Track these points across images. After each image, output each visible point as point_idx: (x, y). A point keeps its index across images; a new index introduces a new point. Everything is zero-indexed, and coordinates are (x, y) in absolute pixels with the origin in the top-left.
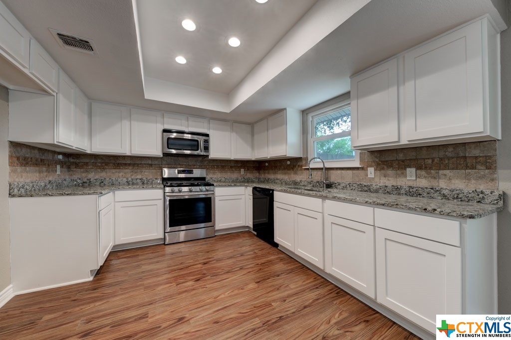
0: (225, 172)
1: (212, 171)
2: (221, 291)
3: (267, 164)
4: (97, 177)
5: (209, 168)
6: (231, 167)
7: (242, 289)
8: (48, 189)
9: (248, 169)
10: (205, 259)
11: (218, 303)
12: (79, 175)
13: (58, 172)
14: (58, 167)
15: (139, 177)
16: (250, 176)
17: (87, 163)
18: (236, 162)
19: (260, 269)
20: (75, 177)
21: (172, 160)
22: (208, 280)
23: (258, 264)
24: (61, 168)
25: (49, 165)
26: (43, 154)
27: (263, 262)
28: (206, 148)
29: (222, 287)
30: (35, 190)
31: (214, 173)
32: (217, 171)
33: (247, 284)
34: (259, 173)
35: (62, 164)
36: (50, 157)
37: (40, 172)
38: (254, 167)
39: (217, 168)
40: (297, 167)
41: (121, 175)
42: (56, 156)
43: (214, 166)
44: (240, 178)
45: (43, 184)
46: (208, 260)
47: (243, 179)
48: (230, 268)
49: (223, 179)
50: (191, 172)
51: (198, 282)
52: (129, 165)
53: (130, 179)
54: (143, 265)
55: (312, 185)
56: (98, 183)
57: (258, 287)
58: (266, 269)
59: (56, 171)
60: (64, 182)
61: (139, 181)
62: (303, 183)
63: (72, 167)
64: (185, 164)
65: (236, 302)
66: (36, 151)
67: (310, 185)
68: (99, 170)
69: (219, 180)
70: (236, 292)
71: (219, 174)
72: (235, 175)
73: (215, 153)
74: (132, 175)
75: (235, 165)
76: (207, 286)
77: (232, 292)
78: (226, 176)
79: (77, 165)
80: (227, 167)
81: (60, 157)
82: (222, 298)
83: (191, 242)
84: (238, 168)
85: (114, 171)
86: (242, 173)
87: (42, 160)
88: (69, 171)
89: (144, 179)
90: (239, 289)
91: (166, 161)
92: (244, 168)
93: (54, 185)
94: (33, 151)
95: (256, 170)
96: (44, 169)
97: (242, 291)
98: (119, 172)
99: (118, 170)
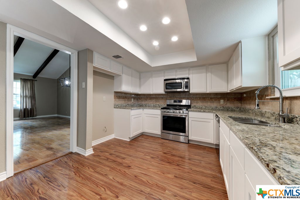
0: (206, 102)
1: (195, 101)
2: (154, 168)
3: (245, 95)
4: (145, 103)
5: (193, 99)
6: (211, 98)
7: (163, 174)
8: (127, 107)
9: (228, 100)
10: (168, 151)
11: (146, 171)
12: (140, 102)
13: (132, 101)
14: (132, 99)
15: (158, 104)
16: (230, 106)
17: (142, 97)
18: (216, 94)
19: (189, 172)
20: (139, 103)
21: (172, 95)
22: (157, 160)
23: (191, 169)
24: (133, 99)
25: (128, 98)
26: (126, 95)
27: (197, 170)
28: (187, 87)
29: (156, 166)
30: (122, 107)
31: (197, 103)
32: (199, 101)
33: (169, 173)
34: (241, 103)
35: (134, 98)
36: (129, 95)
37: (125, 101)
38: (235, 98)
39: (199, 99)
40: (264, 96)
41: (152, 102)
42: (131, 95)
43: (197, 98)
44: (219, 107)
45: (125, 105)
46: (168, 152)
47: (222, 108)
48: (172, 162)
49: (204, 107)
50: (181, 102)
51: (152, 159)
52: (155, 98)
53: (154, 105)
54: (145, 142)
55: (274, 118)
56: (145, 106)
57: (172, 179)
58: (192, 175)
59: (131, 101)
60: (135, 105)
61: (158, 105)
62: (267, 115)
63: (138, 99)
64: (179, 97)
65: (153, 176)
66: (123, 94)
67: (273, 118)
68: (145, 100)
69: (201, 107)
70: (159, 173)
71: (201, 103)
72: (214, 105)
73: (194, 89)
74: (155, 103)
75: (215, 97)
76: (152, 162)
77: (158, 171)
78: (206, 105)
79: (140, 98)
80: (207, 98)
81: (133, 96)
82: (150, 170)
83: (172, 141)
84: (218, 99)
85: (149, 101)
86: (221, 103)
87: (125, 97)
88: (138, 101)
89: (160, 105)
90: (162, 172)
91: (169, 96)
92: (224, 99)
93: (130, 105)
94: (122, 94)
95: (237, 100)
96: (127, 100)
97: (162, 174)
98: (151, 101)
99: (151, 100)
